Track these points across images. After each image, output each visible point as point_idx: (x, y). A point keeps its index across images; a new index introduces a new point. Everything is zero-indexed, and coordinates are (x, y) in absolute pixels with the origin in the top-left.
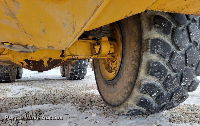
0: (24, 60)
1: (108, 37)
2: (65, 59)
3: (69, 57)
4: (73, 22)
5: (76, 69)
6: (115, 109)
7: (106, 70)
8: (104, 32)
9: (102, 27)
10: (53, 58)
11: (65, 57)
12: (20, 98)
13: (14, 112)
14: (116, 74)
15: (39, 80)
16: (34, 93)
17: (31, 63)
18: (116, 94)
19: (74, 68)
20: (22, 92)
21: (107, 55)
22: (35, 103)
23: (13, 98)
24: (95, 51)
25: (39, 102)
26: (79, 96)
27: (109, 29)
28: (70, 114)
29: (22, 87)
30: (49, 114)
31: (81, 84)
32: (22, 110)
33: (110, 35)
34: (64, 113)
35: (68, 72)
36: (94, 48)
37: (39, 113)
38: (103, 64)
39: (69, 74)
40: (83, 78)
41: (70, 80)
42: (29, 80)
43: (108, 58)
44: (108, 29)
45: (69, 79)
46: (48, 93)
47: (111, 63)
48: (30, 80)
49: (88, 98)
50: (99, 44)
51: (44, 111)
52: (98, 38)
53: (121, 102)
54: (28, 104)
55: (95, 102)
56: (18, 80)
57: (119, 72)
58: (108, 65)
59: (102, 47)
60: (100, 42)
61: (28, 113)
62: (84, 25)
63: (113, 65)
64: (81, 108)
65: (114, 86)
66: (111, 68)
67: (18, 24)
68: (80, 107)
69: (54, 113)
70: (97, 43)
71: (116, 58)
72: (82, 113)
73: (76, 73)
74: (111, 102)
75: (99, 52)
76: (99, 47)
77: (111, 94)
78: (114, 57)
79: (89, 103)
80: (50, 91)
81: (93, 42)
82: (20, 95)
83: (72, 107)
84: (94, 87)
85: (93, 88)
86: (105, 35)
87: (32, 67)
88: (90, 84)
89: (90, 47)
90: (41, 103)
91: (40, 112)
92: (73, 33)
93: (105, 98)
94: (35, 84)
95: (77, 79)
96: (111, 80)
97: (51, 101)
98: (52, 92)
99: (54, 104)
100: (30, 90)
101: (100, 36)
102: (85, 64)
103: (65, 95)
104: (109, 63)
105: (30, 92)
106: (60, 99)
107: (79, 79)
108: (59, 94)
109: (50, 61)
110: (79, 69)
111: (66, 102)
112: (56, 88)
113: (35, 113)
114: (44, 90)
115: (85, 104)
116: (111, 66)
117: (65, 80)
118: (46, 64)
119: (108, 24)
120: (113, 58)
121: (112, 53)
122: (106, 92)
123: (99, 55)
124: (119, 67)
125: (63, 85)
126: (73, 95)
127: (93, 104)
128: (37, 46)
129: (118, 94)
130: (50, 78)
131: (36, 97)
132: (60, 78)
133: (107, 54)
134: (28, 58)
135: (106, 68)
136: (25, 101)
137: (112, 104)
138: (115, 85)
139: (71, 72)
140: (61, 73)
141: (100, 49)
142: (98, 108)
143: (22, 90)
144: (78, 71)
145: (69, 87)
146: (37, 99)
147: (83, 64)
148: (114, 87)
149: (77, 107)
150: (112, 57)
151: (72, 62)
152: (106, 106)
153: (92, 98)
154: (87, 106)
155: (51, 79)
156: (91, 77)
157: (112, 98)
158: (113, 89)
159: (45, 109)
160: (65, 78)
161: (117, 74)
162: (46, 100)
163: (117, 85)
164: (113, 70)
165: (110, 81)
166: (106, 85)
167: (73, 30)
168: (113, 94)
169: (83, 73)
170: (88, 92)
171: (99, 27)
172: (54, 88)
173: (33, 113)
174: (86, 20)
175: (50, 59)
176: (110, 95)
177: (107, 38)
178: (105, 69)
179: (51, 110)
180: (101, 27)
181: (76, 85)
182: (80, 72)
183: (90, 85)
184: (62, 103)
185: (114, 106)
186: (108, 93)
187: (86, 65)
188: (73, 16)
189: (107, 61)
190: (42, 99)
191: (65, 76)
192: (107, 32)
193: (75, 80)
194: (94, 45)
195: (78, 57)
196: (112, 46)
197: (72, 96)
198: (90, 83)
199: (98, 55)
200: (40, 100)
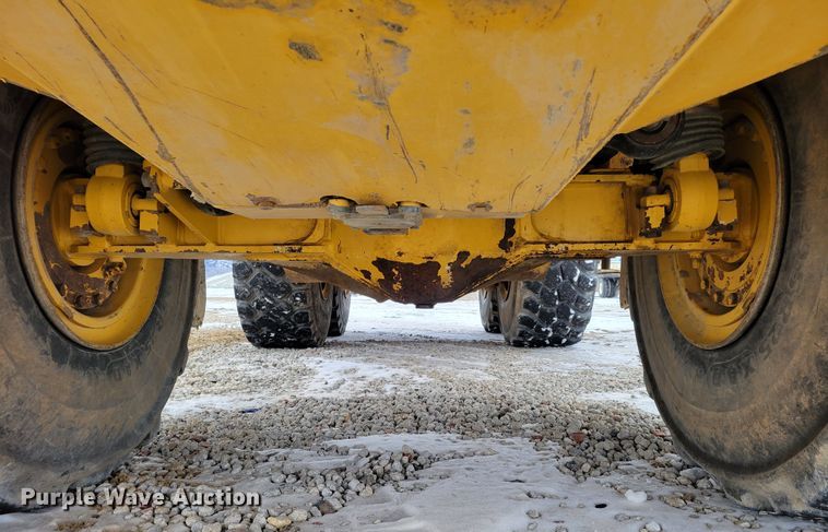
0: (374, 263)
1: (709, 157)
2: (516, 256)
3: (532, 247)
4: (589, 95)
5: (548, 300)
6: (740, 482)
7: (691, 305)
8: (690, 136)
9: (684, 113)
10: (473, 254)
11: (517, 247)
12: (346, 402)
13: (330, 449)
14: (748, 320)
15: (404, 342)
16: (389, 389)
17: (396, 273)
18: (745, 411)
19: (536, 298)
20: (350, 382)
21: (701, 237)
22: (395, 425)
23: (325, 401)
24: (648, 219)
25: (409, 422)
26: (563, 414)
27: (717, 120)
28: (529, 479)
29: (348, 364)
30: (450, 471)
31: (569, 365)
32: (355, 447)
33: (718, 146)
34: (506, 475)
35: (513, 315)
36: (639, 206)
37: (414, 465)
38: (678, 275)
39: (516, 323)
40: (573, 339)
41: (518, 344)
42: (370, 341)
43: (706, 248)
44: (713, 119)
45: (514, 342)
46: (438, 391)
47: (716, 273)
48: (374, 341)
49: (603, 423)
50: (663, 190)
51: (432, 459)
52: (661, 162)
53: (773, 452)
54: (374, 426)
55: (635, 445)
56: (335, 338)
57: (764, 314)
58: (703, 282)
59: (680, 202)
60: (671, 178)
61: (376, 458)
62: (633, 102)
63: (730, 282)
64: (573, 462)
65: (738, 375)
66: (720, 294)
67: (388, 127)
68: (569, 459)
69: (468, 469)
70: (655, 184)
71: (749, 250)
72: (579, 482)
73: (546, 317)
74: (721, 449)
75: (666, 223)
76: (665, 200)
77: (719, 411)
78: (735, 242)
79: (608, 445)
80: (444, 384)
81: (634, 182)
82: (344, 394)
83: (535, 455)
84: (627, 380)
85: (622, 385)
86: (697, 145)
87: (397, 287)
88: (606, 366)
89: (622, 205)
90: (417, 428)
91: (416, 458)
92: (577, 145)
93: (688, 427)
94: (392, 357)
95: (547, 342)
96: (718, 350)
97: (454, 425)
98: (454, 391)
99: (463, 434)
100: (377, 376)
101: (672, 153)
102: (587, 280)
103: (505, 406)
104: (711, 271)
105: (377, 385)
106: (485, 419)
107: (556, 342)
108: (479, 398)
109: (463, 265)
110: (560, 300)
111: (510, 433)
112: (469, 374)
113: (401, 461)
114: (424, 379)
115: (591, 449)
116: (719, 284)
117: (500, 344)
118: (445, 275)
119: (712, 100)
120: (732, 247)
121: (730, 227)
122: (693, 399)
123: (665, 235)
124: (764, 287)
125: (493, 365)
126: (537, 407)
127: (628, 451)
128: (433, 205)
129: (756, 416)
130: (442, 337)
131: (399, 406)
132: (478, 339)
133: (702, 232)
134: (389, 253)
135: (691, 295)
136: (362, 416)
137: (726, 457)
138: (744, 372)
139: (523, 315)
140: (483, 318)
141: (668, 211)
142: (653, 470)
143: (350, 375)
144: (555, 309)
145: (520, 375)
146: (400, 412)
147: (576, 279)
148: (733, 380)
149: (557, 457)
150: (728, 246)
151: (535, 270)
152: (688, 467)
153: (618, 424)
154: (601, 458)
155: (448, 342)
156: (608, 336)
157: (726, 432)
158: (730, 391)
159: (434, 452)
160: (500, 338)
161: (754, 323)
162: (433, 417)
163: (753, 370)
164: (727, 302)
165: (715, 355)
166: (694, 370)
167: (581, 129)
168: (731, 413)
169: (575, 317)
170: (601, 398)
171: (672, 117)
172: (459, 376)
173: (391, 462)
174: (645, 83)
175: (463, 255)
176: (711, 415)
177: (707, 160)
178: (687, 297)
179: (455, 455)
180: (682, 115)
181: (544, 367)
182: (563, 313)
183: (605, 370)
184: (494, 434)
185: (736, 468)
186: (701, 407)
187: (590, 284)
188: (594, 71)
189: (695, 265)
190: (419, 415)
191: (498, 331)
192: (706, 133)
193: (538, 347)
194: (644, 192)
195: (570, 247)
196: (730, 194)
197: (533, 409)
198: (605, 362)
199: (659, 235)
200: (411, 416)
